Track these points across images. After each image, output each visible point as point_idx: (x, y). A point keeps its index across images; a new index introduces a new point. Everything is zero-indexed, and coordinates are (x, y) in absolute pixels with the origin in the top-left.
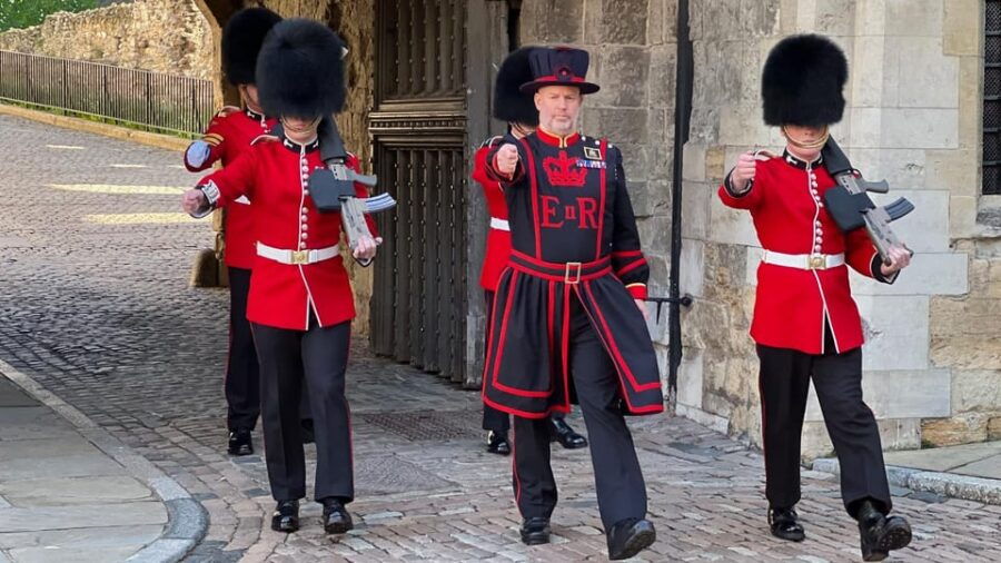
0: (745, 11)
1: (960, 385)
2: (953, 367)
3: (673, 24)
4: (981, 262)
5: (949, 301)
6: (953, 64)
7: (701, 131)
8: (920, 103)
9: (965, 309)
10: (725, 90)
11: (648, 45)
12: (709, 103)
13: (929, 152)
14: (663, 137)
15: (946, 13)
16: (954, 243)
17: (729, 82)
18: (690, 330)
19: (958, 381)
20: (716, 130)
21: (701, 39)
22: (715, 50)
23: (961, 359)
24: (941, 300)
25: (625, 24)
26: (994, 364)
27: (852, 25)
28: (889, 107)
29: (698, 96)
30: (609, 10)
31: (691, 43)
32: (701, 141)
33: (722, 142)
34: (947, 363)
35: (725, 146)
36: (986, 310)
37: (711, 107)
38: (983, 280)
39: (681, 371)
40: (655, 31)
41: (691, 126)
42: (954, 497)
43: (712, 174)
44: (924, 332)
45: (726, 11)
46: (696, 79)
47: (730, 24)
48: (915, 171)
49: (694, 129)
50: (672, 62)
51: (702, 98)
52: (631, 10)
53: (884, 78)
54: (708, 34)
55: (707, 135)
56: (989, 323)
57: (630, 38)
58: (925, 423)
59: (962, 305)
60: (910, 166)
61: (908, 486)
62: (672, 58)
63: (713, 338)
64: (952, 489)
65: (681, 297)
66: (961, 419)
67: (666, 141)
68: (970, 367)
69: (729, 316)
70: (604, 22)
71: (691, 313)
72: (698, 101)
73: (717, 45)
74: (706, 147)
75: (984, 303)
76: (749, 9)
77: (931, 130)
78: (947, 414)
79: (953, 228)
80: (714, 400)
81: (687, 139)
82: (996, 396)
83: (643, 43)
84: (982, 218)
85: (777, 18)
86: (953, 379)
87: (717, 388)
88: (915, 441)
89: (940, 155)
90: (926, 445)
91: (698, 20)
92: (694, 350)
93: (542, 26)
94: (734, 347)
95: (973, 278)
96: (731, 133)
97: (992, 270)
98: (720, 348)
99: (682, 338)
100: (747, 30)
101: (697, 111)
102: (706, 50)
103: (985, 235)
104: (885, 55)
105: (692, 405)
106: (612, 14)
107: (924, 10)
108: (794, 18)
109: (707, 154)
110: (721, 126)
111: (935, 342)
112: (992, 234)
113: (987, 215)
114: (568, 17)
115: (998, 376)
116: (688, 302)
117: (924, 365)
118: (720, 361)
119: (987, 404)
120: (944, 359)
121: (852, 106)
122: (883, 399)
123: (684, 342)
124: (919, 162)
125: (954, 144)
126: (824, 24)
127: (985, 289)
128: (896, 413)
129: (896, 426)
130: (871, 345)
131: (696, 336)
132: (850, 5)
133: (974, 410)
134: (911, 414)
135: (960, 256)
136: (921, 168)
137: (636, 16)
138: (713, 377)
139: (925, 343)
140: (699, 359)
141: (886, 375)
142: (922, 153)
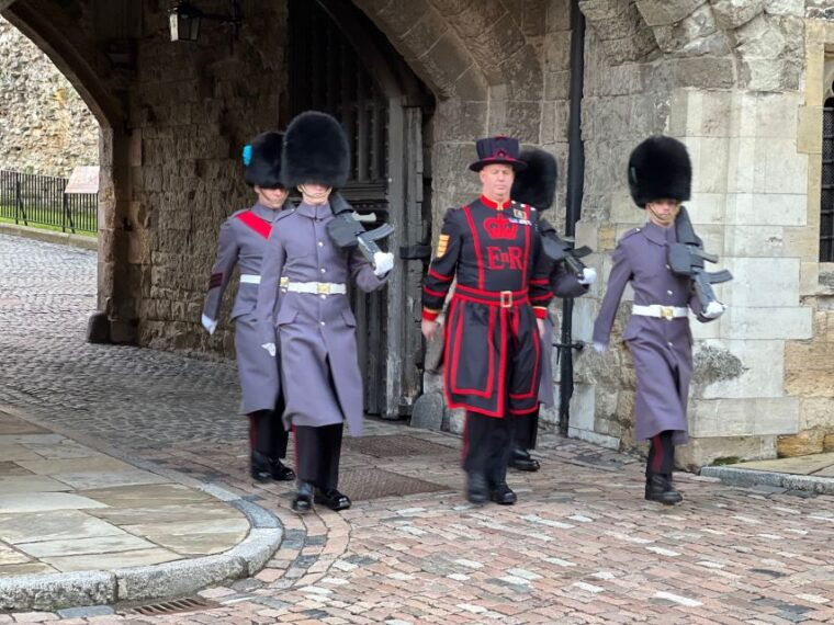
0: (635, 117)
1: (805, 410)
2: (800, 395)
3: (565, 128)
4: (821, 314)
5: (799, 344)
6: (804, 159)
7: (593, 212)
8: (780, 191)
9: (810, 350)
10: (616, 180)
11: (541, 144)
12: (601, 190)
13: (787, 229)
14: (555, 217)
15: (799, 119)
16: (803, 299)
17: (620, 173)
18: (582, 369)
19: (804, 405)
20: (608, 212)
21: (593, 139)
22: (606, 147)
23: (807, 390)
24: (793, 343)
25: (524, 127)
26: (829, 393)
27: (728, 128)
28: (758, 193)
29: (590, 184)
30: (512, 116)
31: (582, 143)
32: (592, 220)
33: (612, 221)
34: (797, 392)
35: (616, 224)
36: (825, 351)
37: (602, 193)
38: (823, 327)
39: (573, 402)
40: (547, 134)
41: (583, 209)
42: (822, 494)
43: (604, 246)
44: (780, 368)
45: (616, 117)
46: (586, 171)
47: (620, 128)
48: (776, 243)
49: (585, 211)
50: (563, 158)
51: (594, 186)
52: (528, 117)
53: (755, 170)
54: (599, 136)
55: (599, 215)
56: (827, 361)
57: (527, 139)
58: (781, 439)
59: (807, 347)
60: (773, 239)
61: (782, 486)
62: (563, 154)
63: (605, 375)
64: (820, 487)
65: (573, 343)
66: (805, 436)
67: (558, 220)
68: (813, 395)
69: (620, 357)
70: (507, 125)
71: (583, 356)
72: (589, 189)
73: (608, 144)
74: (599, 225)
75: (823, 346)
76: (639, 116)
77: (787, 211)
78: (795, 432)
79: (802, 288)
80: (606, 423)
81: (579, 218)
82: (830, 417)
83: (537, 143)
84: (822, 279)
85: (667, 123)
86: (801, 404)
87: (609, 414)
88: (774, 453)
89: (795, 231)
90: (780, 456)
91: (589, 124)
92: (584, 384)
93: (455, 129)
94: (626, 381)
95: (816, 326)
96: (622, 214)
97: (830, 320)
98: (611, 382)
99: (574, 376)
100: (637, 132)
101: (588, 196)
102: (598, 148)
103: (826, 293)
104: (755, 152)
105: (585, 427)
106: (513, 119)
107: (784, 117)
108: (684, 122)
109: (599, 230)
110: (613, 208)
111: (789, 376)
112: (829, 292)
113: (824, 278)
114: (475, 121)
115: (832, 402)
116: (580, 347)
117: (779, 395)
118: (612, 393)
119: (824, 425)
120: (795, 389)
121: (726, 193)
122: (751, 420)
123: (575, 378)
124: (779, 236)
125: (805, 223)
126: (708, 127)
127: (824, 334)
128: (760, 430)
129: (759, 441)
130: (743, 378)
131: (588, 373)
132: (727, 113)
133: (815, 428)
134: (771, 432)
135: (807, 311)
136: (780, 240)
137: (532, 121)
138: (605, 405)
139: (781, 377)
140: (591, 392)
141: (752, 401)
142: (781, 229)
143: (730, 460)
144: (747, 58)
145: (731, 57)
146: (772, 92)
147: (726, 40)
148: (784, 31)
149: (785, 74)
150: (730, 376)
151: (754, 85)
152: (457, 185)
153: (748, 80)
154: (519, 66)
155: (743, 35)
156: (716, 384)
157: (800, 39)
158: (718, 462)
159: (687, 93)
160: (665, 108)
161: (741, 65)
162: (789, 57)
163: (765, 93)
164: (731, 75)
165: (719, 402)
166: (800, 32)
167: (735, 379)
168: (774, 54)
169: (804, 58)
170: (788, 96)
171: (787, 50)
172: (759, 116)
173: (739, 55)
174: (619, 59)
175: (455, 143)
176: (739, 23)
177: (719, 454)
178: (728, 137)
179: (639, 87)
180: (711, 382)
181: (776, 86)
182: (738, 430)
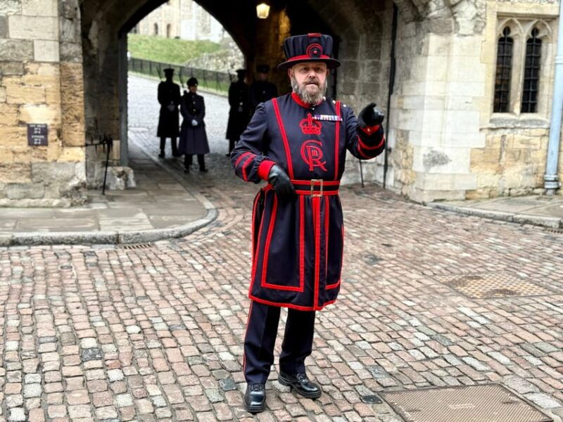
1: (480, 179)
2: (478, 173)
4: (490, 137)
5: (478, 150)
6: (484, 66)
7: (397, 90)
9: (484, 153)
10: (405, 76)
11: (381, 60)
12: (400, 80)
13: (474, 98)
16: (481, 130)
18: (390, 159)
19: (480, 177)
20: (402, 90)
23: (481, 170)
24: (475, 150)
25: (373, 53)
27: (449, 52)
28: (459, 81)
29: (397, 78)
30: (368, 48)
31: (395, 59)
32: (397, 94)
33: (403, 94)
35: (404, 96)
36: (491, 153)
37: (400, 82)
38: (491, 143)
39: (387, 174)
40: (384, 55)
43: (400, 105)
44: (468, 161)
45: (407, 48)
46: (396, 72)
47: (408, 52)
48: (468, 104)
49: (394, 90)
50: (388, 66)
52: (376, 48)
53: (459, 71)
54: (401, 56)
55: (399, 92)
57: (375, 58)
58: (467, 192)
59: (482, 152)
60: (467, 102)
63: (397, 162)
65: (388, 148)
66: (480, 191)
67: (386, 94)
68: (484, 173)
69: (403, 155)
70: (366, 52)
71: (391, 154)
72: (397, 80)
73: (403, 60)
74: (398, 96)
75: (490, 151)
76: (414, 46)
77: (474, 90)
78: (475, 189)
79: (481, 125)
80: (397, 183)
81: (392, 93)
82: (492, 183)
84: (491, 121)
85: (423, 50)
86: (478, 177)
87: (398, 179)
88: (463, 198)
89: (478, 99)
90: (467, 199)
91: (398, 51)
92: (391, 166)
94: (404, 165)
95: (487, 142)
96: (406, 91)
97: (494, 139)
98: (399, 165)
100: (413, 54)
101: (396, 84)
102: (400, 61)
103: (493, 127)
105: (391, 185)
107: (475, 47)
108: (428, 49)
109: (398, 99)
110: (404, 89)
111: (472, 163)
113: (493, 120)
114: (354, 50)
116: (390, 150)
117: (467, 172)
118: (399, 170)
119: (490, 186)
120: (475, 170)
121: (447, 81)
122: (453, 184)
123: (389, 164)
124: (470, 101)
125: (483, 95)
126: (438, 51)
127: (491, 146)
128: (457, 187)
129: (456, 192)
130: (450, 164)
131: (392, 161)
132: (448, 45)
133: (485, 187)
134: (463, 188)
135: (483, 134)
136: (471, 103)
137: (377, 50)
138: (397, 175)
139: (468, 165)
140: (393, 170)
141: (454, 175)
142: (471, 98)
143: (441, 200)
144: (458, 20)
145: (451, 19)
146: (469, 35)
147: (449, 11)
148: (476, 7)
149: (476, 26)
150: (443, 164)
151: (461, 31)
152: (345, 79)
153: (459, 29)
154: (372, 25)
155: (456, 9)
156: (436, 167)
157: (484, 10)
158: (435, 201)
159: (429, 36)
160: (422, 43)
161: (457, 23)
162: (478, 19)
163: (465, 36)
164: (451, 27)
165: (437, 175)
166: (484, 7)
167: (445, 165)
168: (471, 17)
169: (485, 19)
170: (477, 37)
171: (477, 15)
172: (461, 46)
173: (455, 18)
174: (408, 20)
175: (345, 60)
176: (454, 3)
177: (436, 198)
178: (448, 56)
179: (415, 34)
180: (433, 166)
181: (471, 32)
182: (445, 188)
